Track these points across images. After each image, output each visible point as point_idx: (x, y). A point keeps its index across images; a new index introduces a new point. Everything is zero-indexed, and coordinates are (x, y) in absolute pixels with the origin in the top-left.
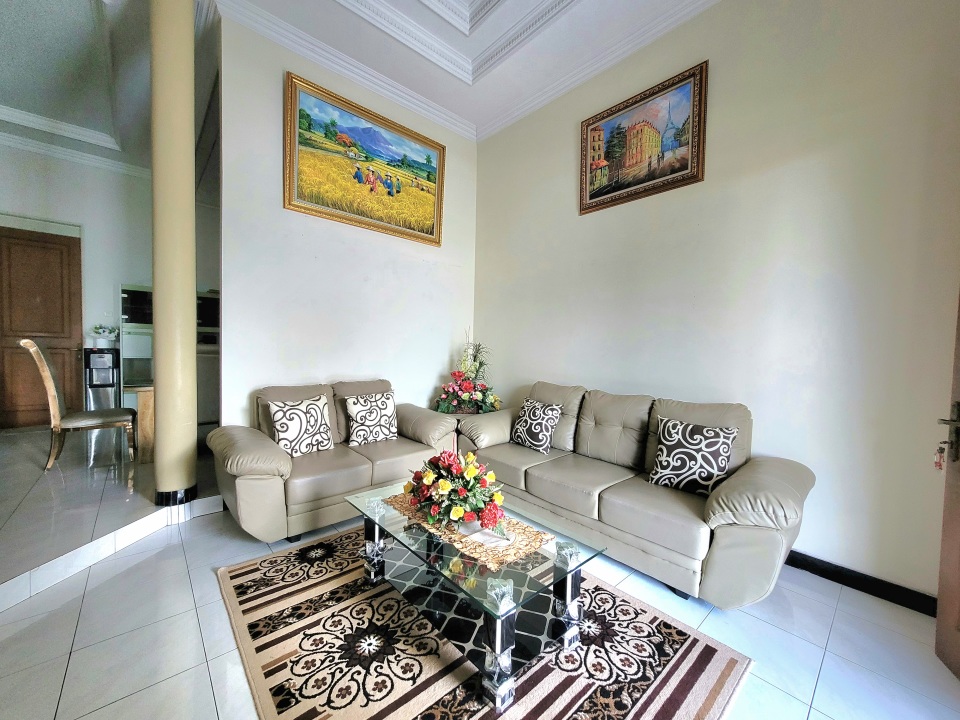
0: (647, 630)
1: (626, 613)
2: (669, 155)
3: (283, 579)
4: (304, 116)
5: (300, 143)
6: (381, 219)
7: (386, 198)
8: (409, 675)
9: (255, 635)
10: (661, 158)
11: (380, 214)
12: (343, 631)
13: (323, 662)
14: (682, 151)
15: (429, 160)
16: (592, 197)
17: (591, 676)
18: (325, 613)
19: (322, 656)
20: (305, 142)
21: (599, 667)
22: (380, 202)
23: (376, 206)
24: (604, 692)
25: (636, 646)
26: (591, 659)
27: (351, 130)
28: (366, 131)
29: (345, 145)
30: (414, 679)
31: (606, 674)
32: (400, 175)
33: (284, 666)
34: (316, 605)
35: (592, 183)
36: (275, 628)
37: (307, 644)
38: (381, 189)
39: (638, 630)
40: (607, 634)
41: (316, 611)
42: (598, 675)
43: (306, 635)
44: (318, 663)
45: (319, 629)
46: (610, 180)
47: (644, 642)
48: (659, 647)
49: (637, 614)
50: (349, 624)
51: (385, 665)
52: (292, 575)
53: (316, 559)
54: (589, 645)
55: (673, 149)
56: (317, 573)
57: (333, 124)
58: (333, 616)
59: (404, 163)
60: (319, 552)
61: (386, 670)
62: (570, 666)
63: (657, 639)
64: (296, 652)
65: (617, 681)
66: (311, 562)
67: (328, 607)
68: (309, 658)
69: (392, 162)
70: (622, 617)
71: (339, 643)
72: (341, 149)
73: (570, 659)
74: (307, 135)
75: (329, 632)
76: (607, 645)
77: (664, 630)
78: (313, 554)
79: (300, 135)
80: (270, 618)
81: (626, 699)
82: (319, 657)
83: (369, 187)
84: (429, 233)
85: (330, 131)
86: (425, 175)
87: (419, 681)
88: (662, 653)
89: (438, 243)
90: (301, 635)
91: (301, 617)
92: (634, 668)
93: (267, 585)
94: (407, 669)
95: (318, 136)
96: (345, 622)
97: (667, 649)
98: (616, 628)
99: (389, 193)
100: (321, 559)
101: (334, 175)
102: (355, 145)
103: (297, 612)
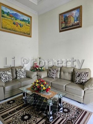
0: (75, 110)
1: (72, 107)
2: (76, 22)
3: (6, 107)
4: (2, 11)
5: (2, 17)
6: (19, 32)
7: (20, 28)
8: (35, 121)
9: (3, 118)
10: (74, 22)
11: (19, 31)
12: (20, 115)
13: (18, 121)
14: (78, 21)
15: (28, 19)
16: (62, 29)
17: (67, 118)
18: (16, 113)
19: (18, 120)
20: (3, 16)
21: (68, 117)
22: (19, 28)
23: (18, 29)
24: (69, 120)
25: (74, 113)
26: (66, 115)
27: (13, 14)
28: (15, 14)
29: (11, 17)
30: (36, 122)
31: (69, 117)
32: (23, 23)
33: (11, 123)
34: (14, 112)
35: (62, 26)
36: (7, 116)
37: (14, 118)
38: (19, 26)
39: (74, 110)
40: (69, 111)
41: (14, 113)
42: (68, 118)
43: (13, 117)
44: (17, 121)
45: (16, 116)
46: (65, 26)
47: (75, 112)
48: (78, 112)
49: (74, 107)
50: (21, 114)
51: (30, 120)
52: (7, 107)
53: (11, 103)
54: (66, 113)
55: (76, 21)
56: (12, 106)
57: (9, 12)
58: (18, 113)
59: (23, 20)
60: (12, 102)
61: (30, 121)
62: (63, 117)
63: (77, 111)
64: (12, 120)
65: (71, 118)
66: (11, 104)
67: (16, 112)
68: (15, 121)
69: (21, 20)
70: (71, 108)
71: (20, 118)
72: (10, 18)
73: (63, 116)
74: (3, 15)
75: (18, 116)
76: (69, 113)
77: (78, 109)
78: (11, 102)
79: (2, 15)
80: (5, 115)
81: (73, 121)
82: (17, 120)
83: (16, 25)
84: (29, 35)
85: (8, 14)
86: (28, 23)
87: (37, 122)
88: (78, 113)
89: (31, 37)
90: (12, 117)
91: (11, 114)
92: (74, 116)
93: (3, 109)
94: (34, 120)
95: (5, 15)
96: (20, 114)
97: (79, 112)
98: (70, 110)
99: (21, 27)
100: (13, 103)
101: (9, 23)
102: (13, 17)
103: (10, 113)
